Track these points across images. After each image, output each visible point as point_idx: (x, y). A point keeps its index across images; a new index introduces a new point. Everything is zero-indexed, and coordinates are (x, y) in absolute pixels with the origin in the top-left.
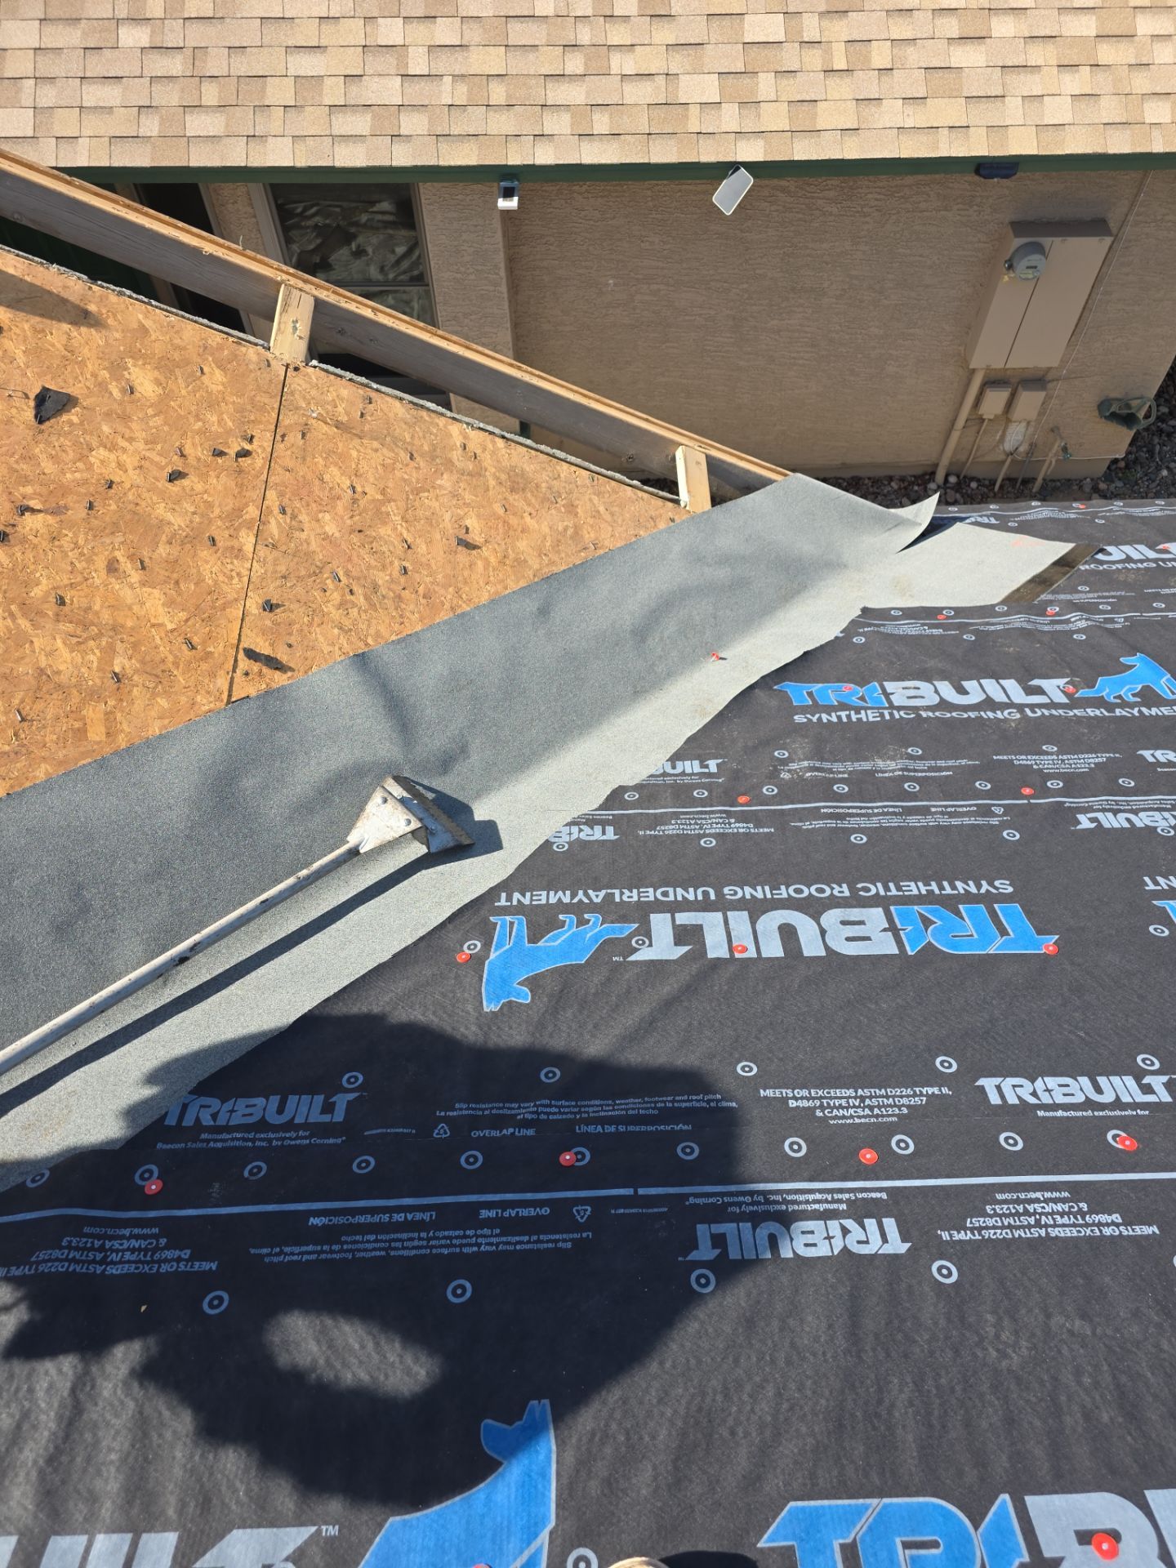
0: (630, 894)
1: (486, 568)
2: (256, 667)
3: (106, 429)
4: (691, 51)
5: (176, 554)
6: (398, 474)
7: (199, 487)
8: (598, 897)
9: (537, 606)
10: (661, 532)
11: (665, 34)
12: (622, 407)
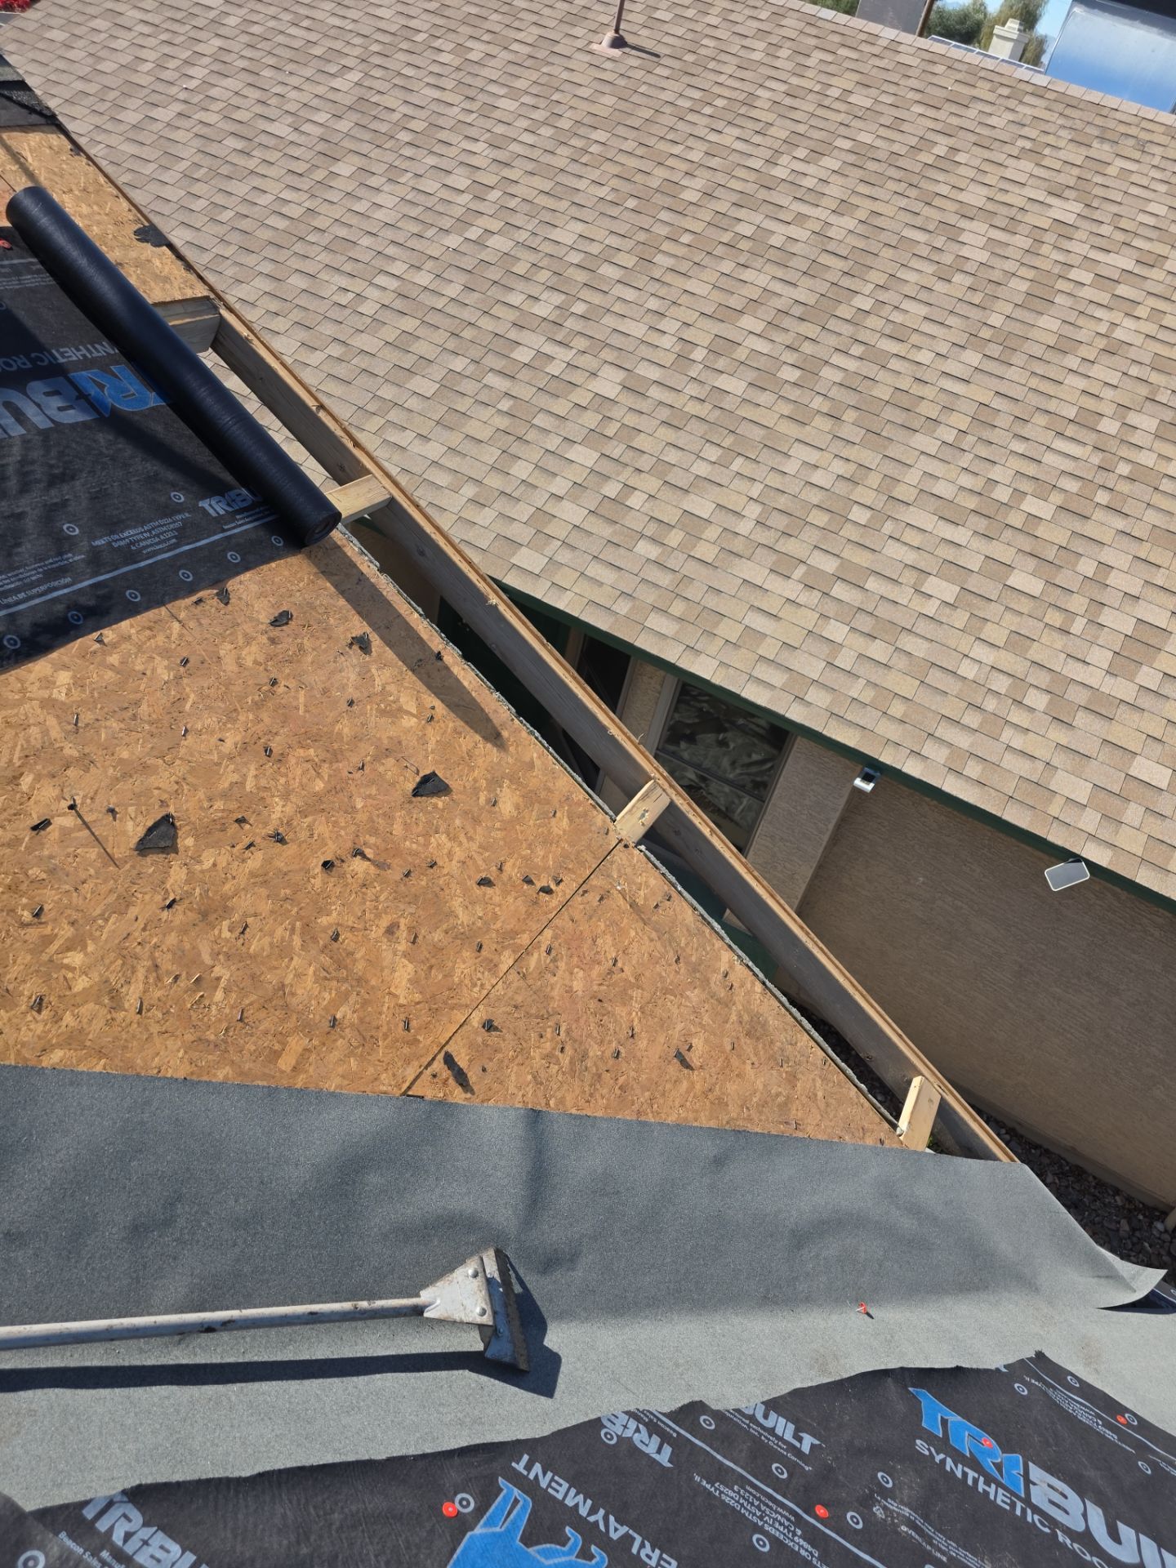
0: (650, 1553)
1: (688, 1092)
2: (446, 1073)
3: (458, 822)
4: (1077, 758)
5: (446, 943)
6: (658, 968)
7: (497, 899)
8: (617, 1531)
9: (715, 1152)
10: (865, 1147)
11: (1059, 735)
12: (883, 1013)
